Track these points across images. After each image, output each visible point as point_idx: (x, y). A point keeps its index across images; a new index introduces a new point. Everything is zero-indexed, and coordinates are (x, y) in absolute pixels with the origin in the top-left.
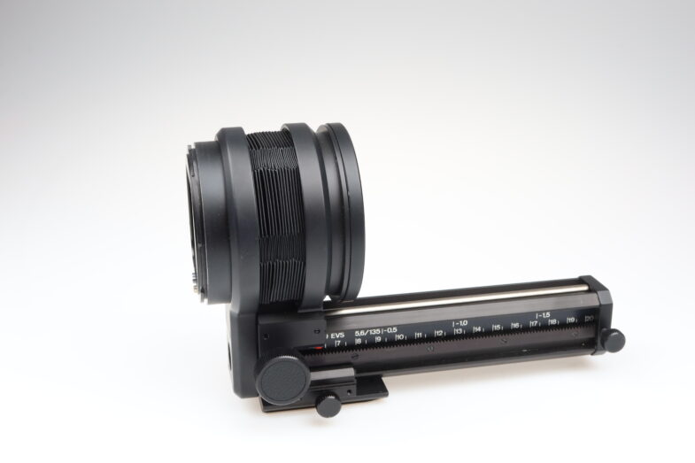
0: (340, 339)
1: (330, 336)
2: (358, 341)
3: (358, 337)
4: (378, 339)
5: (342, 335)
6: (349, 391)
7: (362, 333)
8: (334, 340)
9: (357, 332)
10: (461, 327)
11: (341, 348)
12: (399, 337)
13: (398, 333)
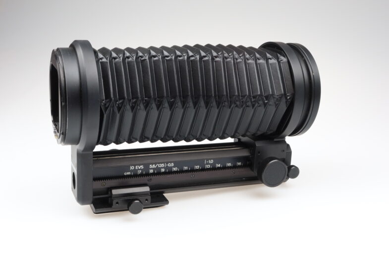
0: (141, 169)
1: (135, 167)
2: (151, 171)
3: (151, 169)
4: (163, 170)
5: (142, 167)
6: (147, 200)
7: (154, 166)
8: (137, 170)
9: (150, 166)
10: (210, 164)
11: (142, 175)
12: (175, 169)
13: (174, 167)
